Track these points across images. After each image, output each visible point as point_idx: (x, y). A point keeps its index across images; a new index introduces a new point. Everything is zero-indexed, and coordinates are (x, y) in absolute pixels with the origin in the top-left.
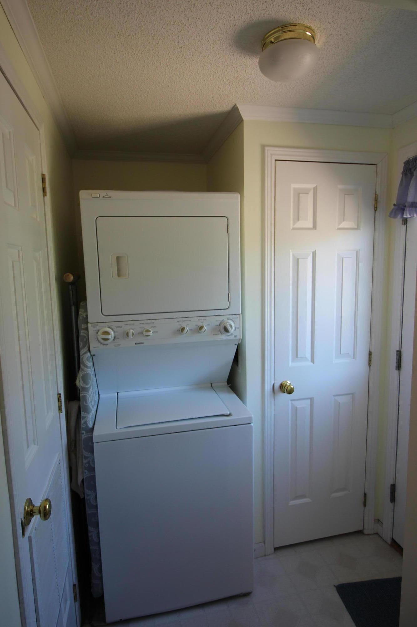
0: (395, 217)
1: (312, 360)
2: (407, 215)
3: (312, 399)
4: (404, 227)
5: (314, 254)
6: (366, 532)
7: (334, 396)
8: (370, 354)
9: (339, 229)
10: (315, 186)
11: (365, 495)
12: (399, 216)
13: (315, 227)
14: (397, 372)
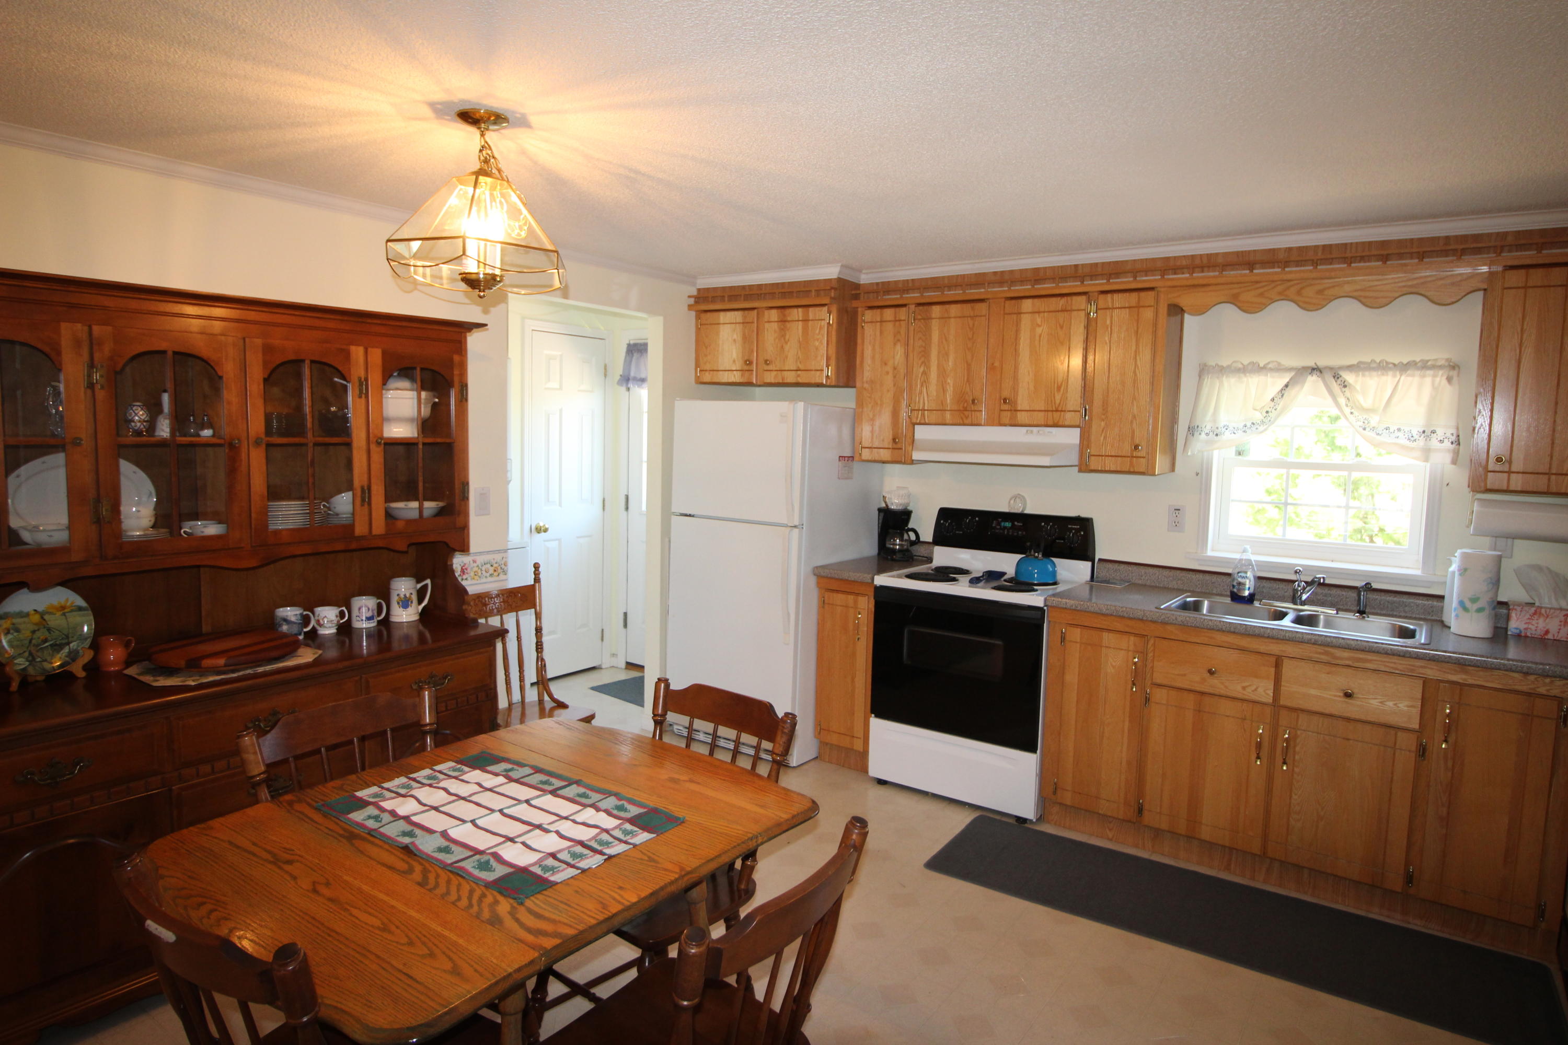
0: (622, 385)
1: (560, 505)
2: (630, 385)
3: (559, 540)
4: (627, 393)
5: (561, 410)
6: (603, 666)
7: (578, 537)
8: (604, 501)
9: (579, 391)
10: (560, 353)
11: (603, 630)
12: (625, 385)
13: (561, 388)
14: (625, 512)
